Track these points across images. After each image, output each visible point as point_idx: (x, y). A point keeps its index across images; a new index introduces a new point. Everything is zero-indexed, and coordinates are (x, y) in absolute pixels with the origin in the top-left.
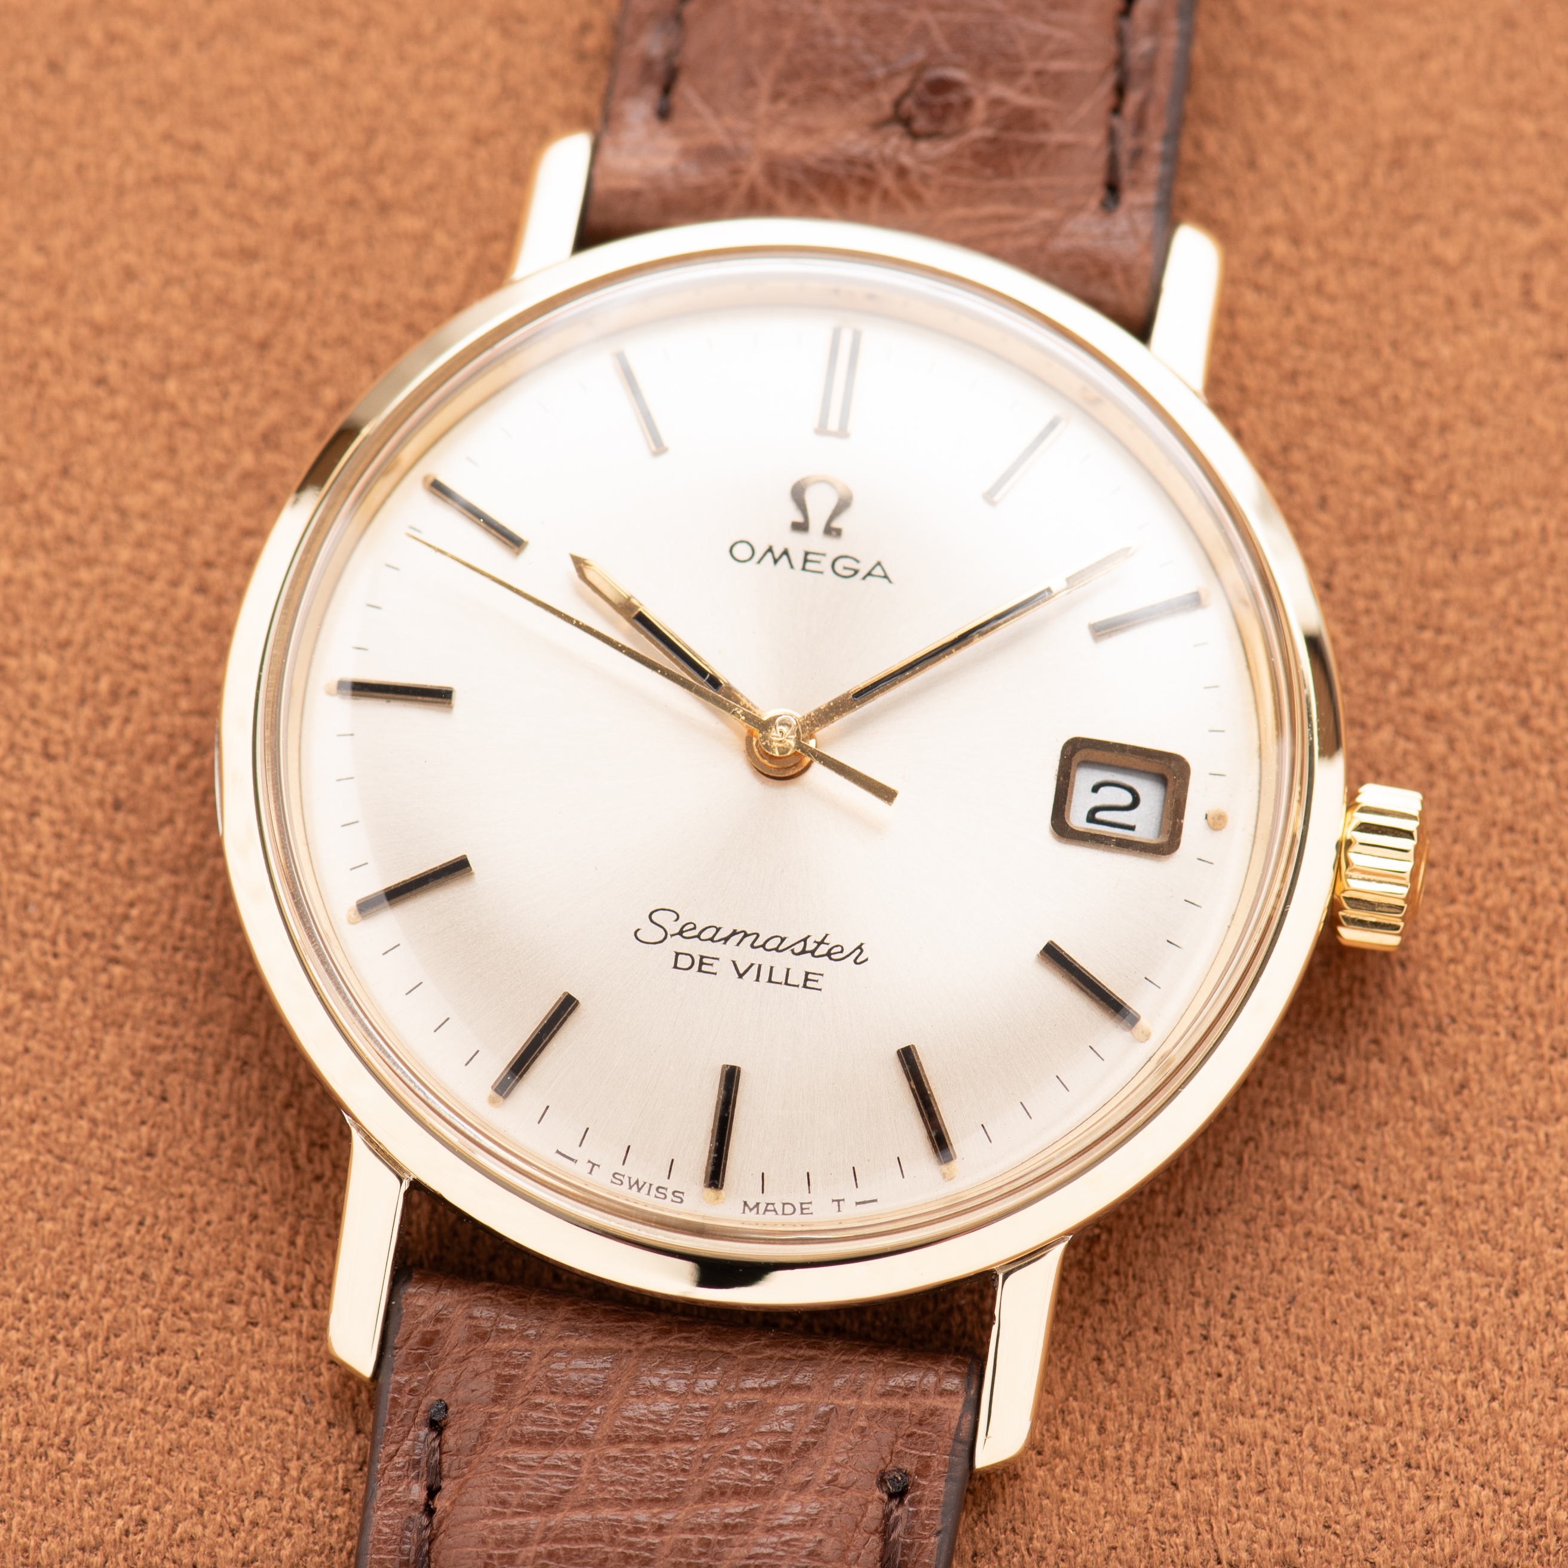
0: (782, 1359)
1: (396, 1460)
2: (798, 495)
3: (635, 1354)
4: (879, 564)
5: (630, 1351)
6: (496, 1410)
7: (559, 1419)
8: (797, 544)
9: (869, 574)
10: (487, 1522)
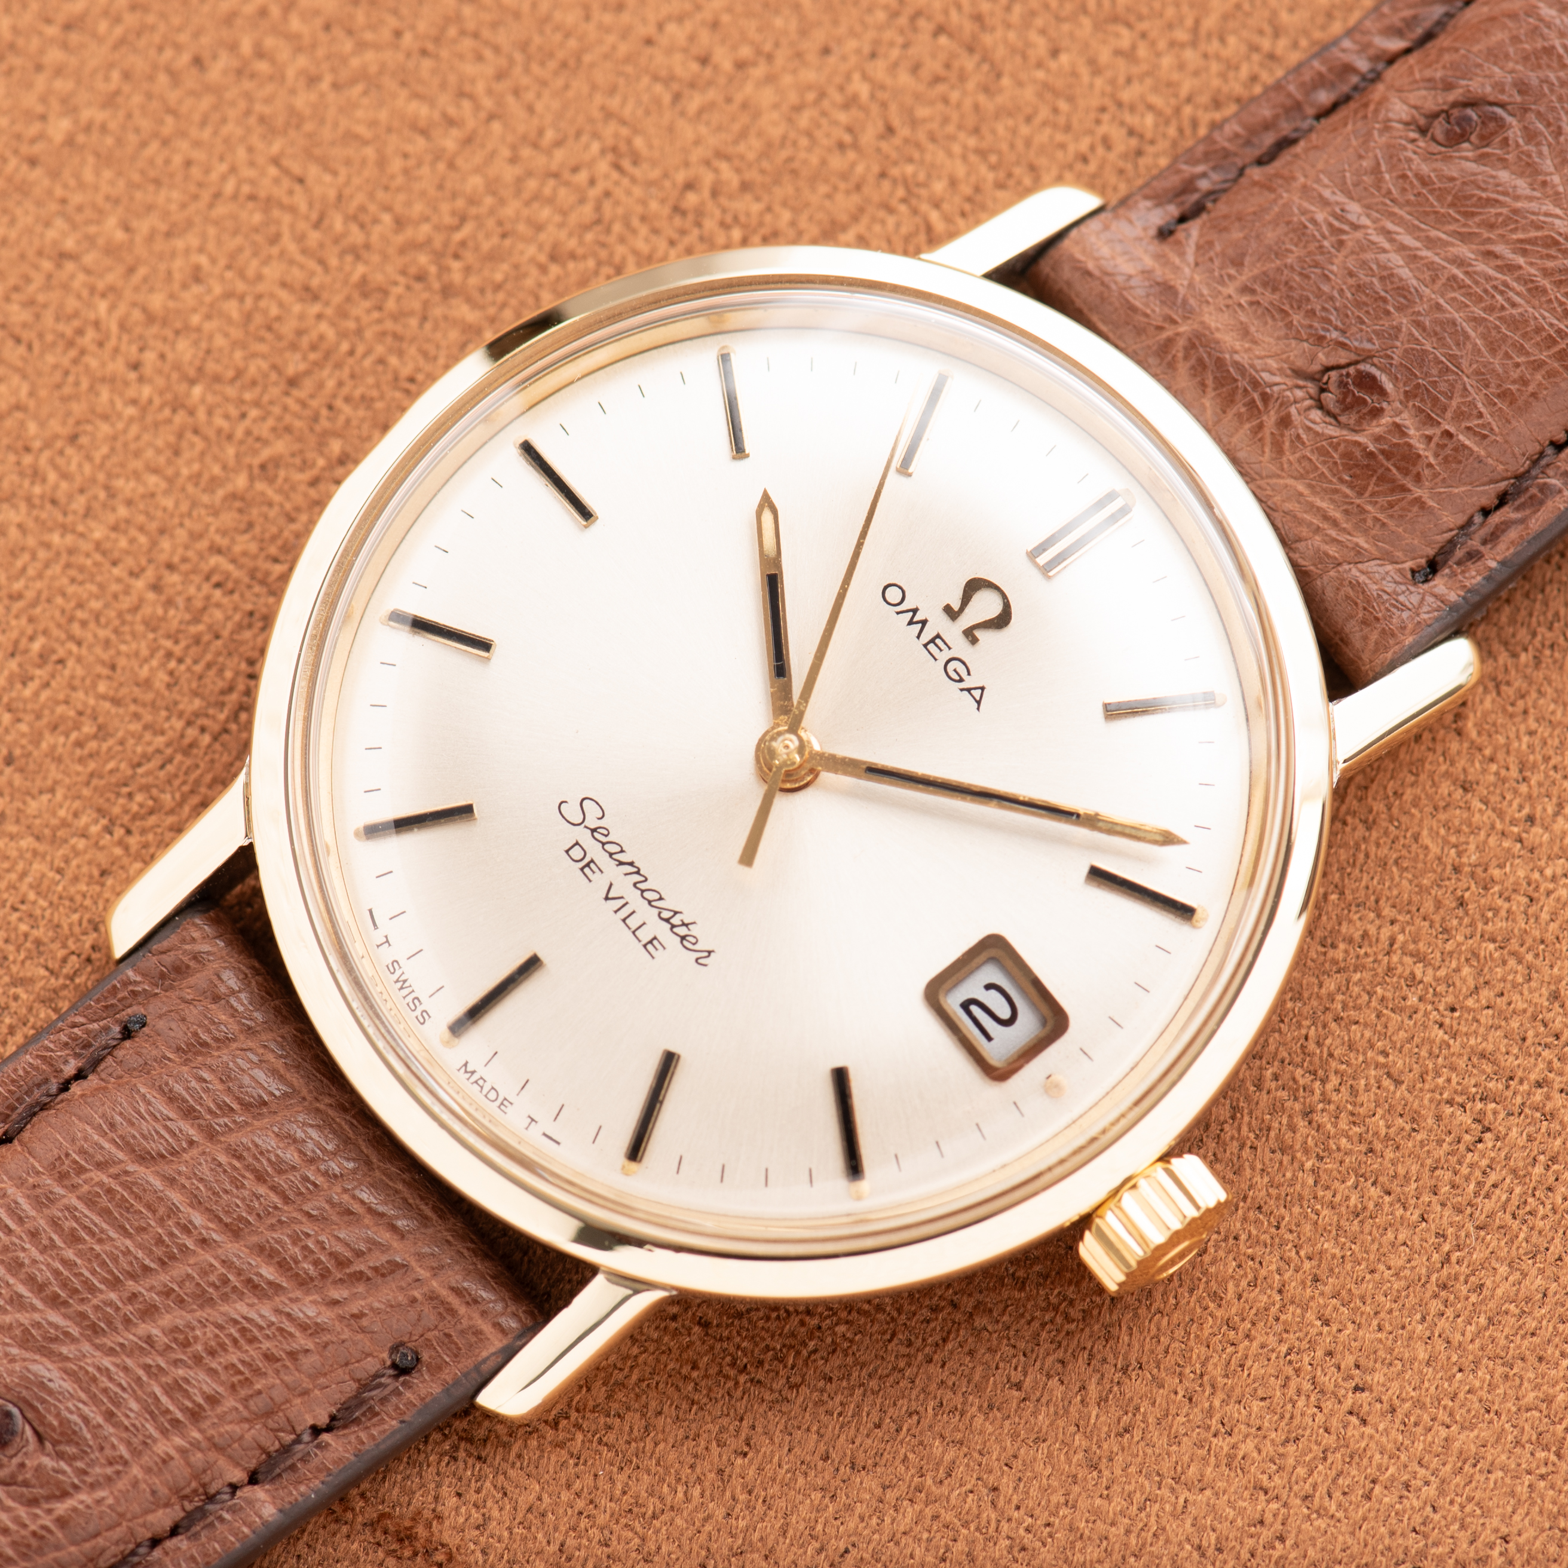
0: (405, 1199)
1: (76, 1030)
2: (973, 586)
4: (982, 689)
5: (304, 1098)
6: (172, 1056)
7: (208, 1101)
9: (969, 690)
10: (88, 1128)
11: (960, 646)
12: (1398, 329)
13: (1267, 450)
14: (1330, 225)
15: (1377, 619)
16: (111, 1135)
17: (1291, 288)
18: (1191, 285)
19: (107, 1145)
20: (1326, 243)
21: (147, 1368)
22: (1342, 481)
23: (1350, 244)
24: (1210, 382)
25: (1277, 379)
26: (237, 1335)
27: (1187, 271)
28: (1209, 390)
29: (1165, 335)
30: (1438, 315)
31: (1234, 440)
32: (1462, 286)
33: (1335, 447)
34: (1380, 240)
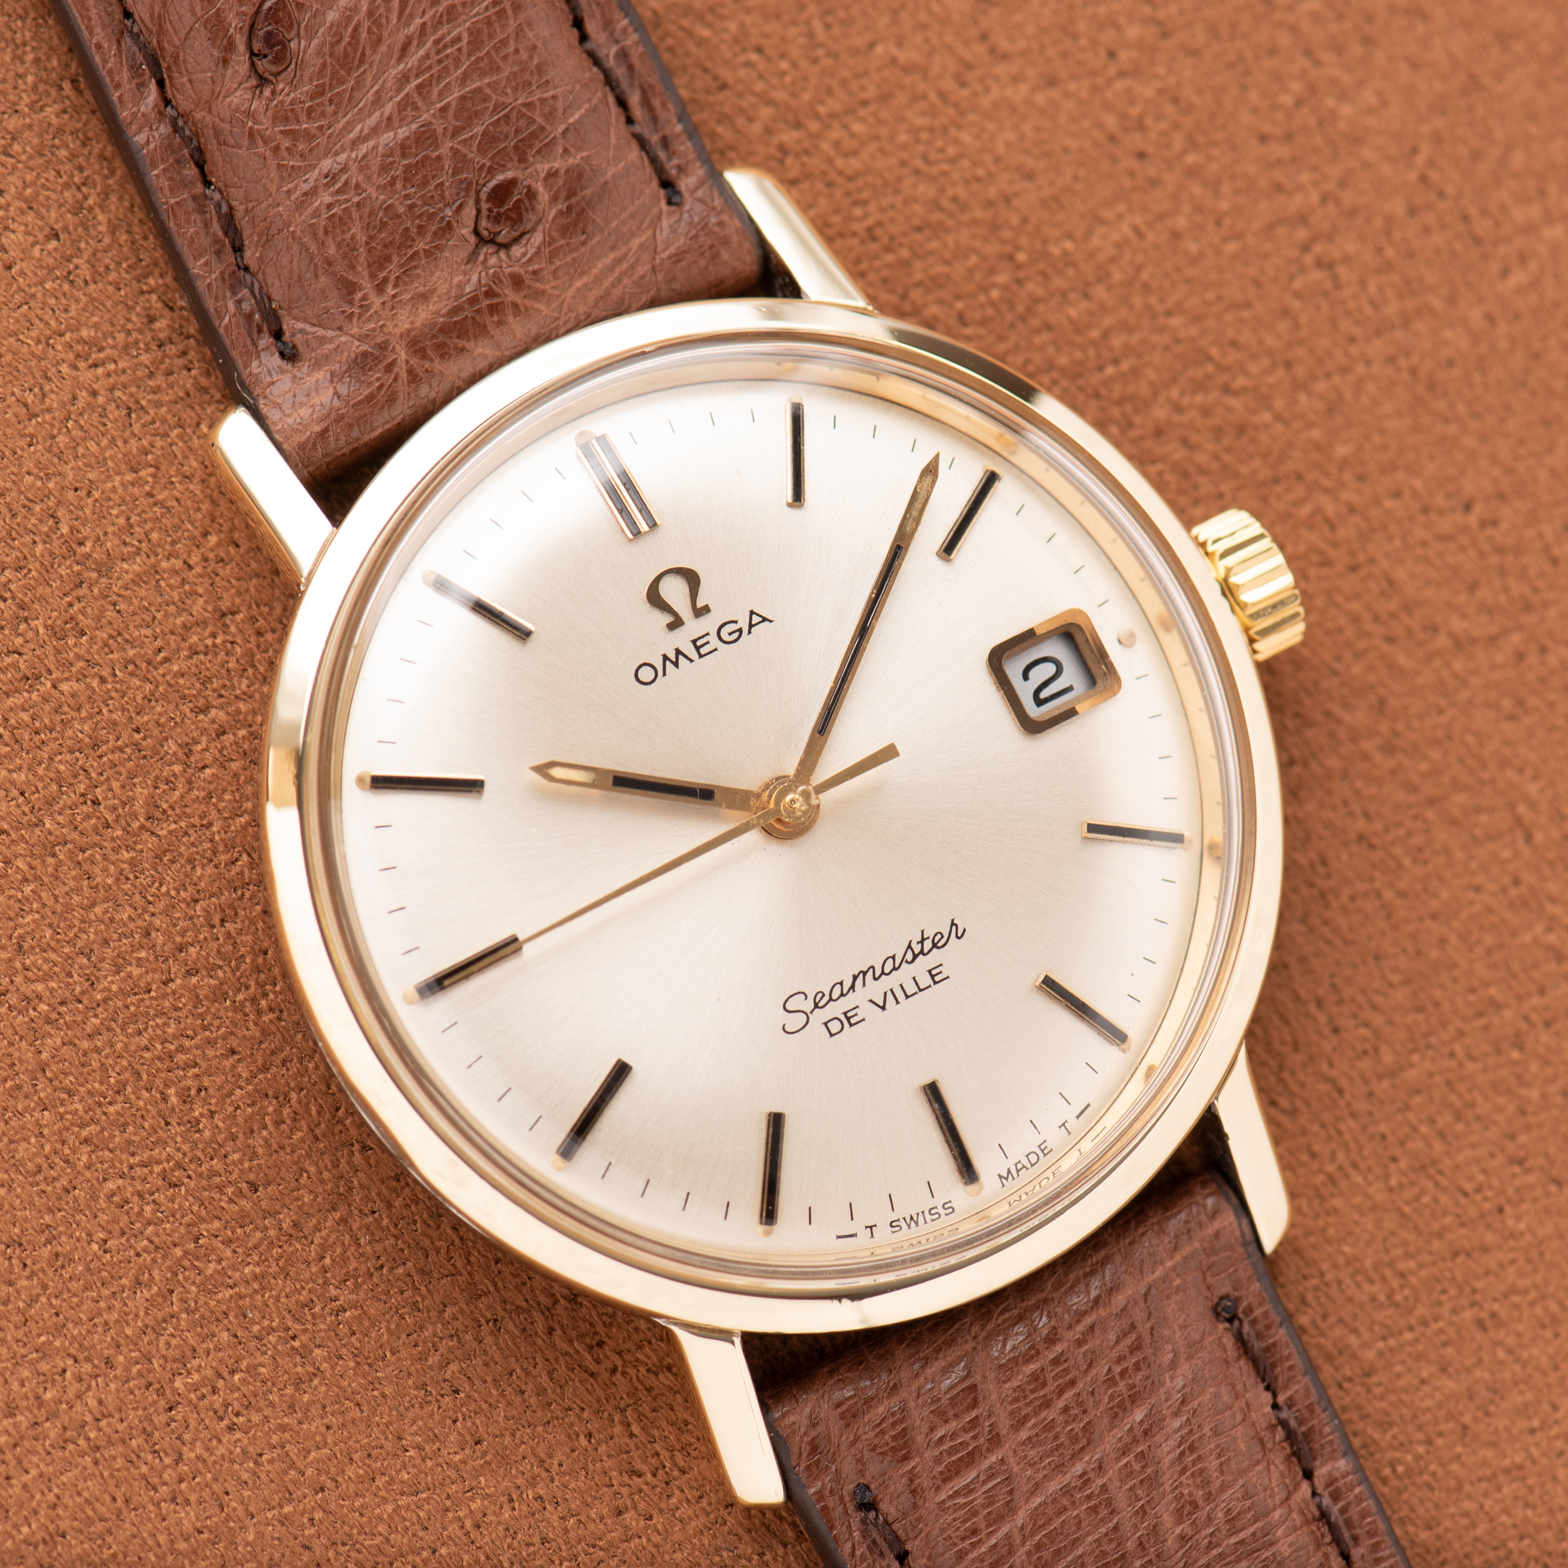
0: (1085, 1275)
1: (858, 1553)
2: (654, 598)
3: (979, 1348)
4: (752, 613)
5: (974, 1349)
6: (912, 1464)
7: (966, 1437)
8: (682, 639)
9: (751, 626)
10: (971, 1556)
11: (708, 624)
12: (455, 152)
13: (538, 306)
14: (339, 192)
15: (712, 247)
16: (983, 1535)
17: (391, 243)
18: (362, 338)
19: (993, 1541)
20: (356, 199)
21: (1210, 1546)
22: (584, 243)
23: (361, 178)
24: (461, 343)
25: (475, 278)
26: (1195, 1456)
27: (343, 339)
28: (468, 346)
29: (404, 375)
30: (451, 112)
31: (518, 335)
32: (429, 82)
33: (553, 240)
34: (364, 149)
